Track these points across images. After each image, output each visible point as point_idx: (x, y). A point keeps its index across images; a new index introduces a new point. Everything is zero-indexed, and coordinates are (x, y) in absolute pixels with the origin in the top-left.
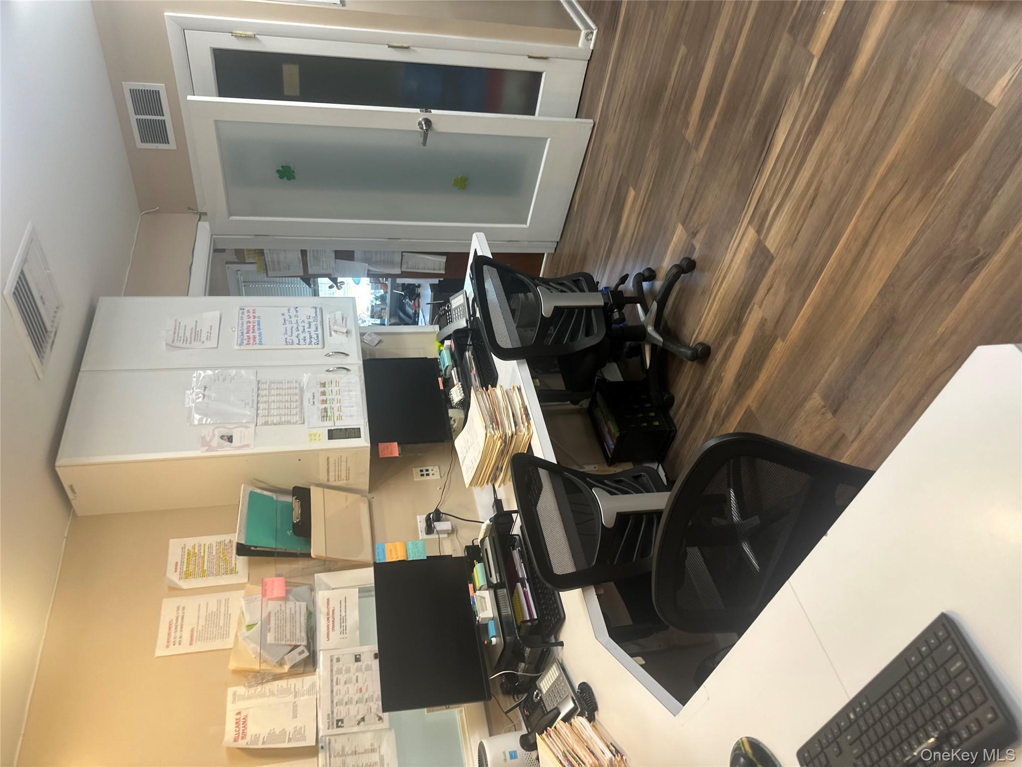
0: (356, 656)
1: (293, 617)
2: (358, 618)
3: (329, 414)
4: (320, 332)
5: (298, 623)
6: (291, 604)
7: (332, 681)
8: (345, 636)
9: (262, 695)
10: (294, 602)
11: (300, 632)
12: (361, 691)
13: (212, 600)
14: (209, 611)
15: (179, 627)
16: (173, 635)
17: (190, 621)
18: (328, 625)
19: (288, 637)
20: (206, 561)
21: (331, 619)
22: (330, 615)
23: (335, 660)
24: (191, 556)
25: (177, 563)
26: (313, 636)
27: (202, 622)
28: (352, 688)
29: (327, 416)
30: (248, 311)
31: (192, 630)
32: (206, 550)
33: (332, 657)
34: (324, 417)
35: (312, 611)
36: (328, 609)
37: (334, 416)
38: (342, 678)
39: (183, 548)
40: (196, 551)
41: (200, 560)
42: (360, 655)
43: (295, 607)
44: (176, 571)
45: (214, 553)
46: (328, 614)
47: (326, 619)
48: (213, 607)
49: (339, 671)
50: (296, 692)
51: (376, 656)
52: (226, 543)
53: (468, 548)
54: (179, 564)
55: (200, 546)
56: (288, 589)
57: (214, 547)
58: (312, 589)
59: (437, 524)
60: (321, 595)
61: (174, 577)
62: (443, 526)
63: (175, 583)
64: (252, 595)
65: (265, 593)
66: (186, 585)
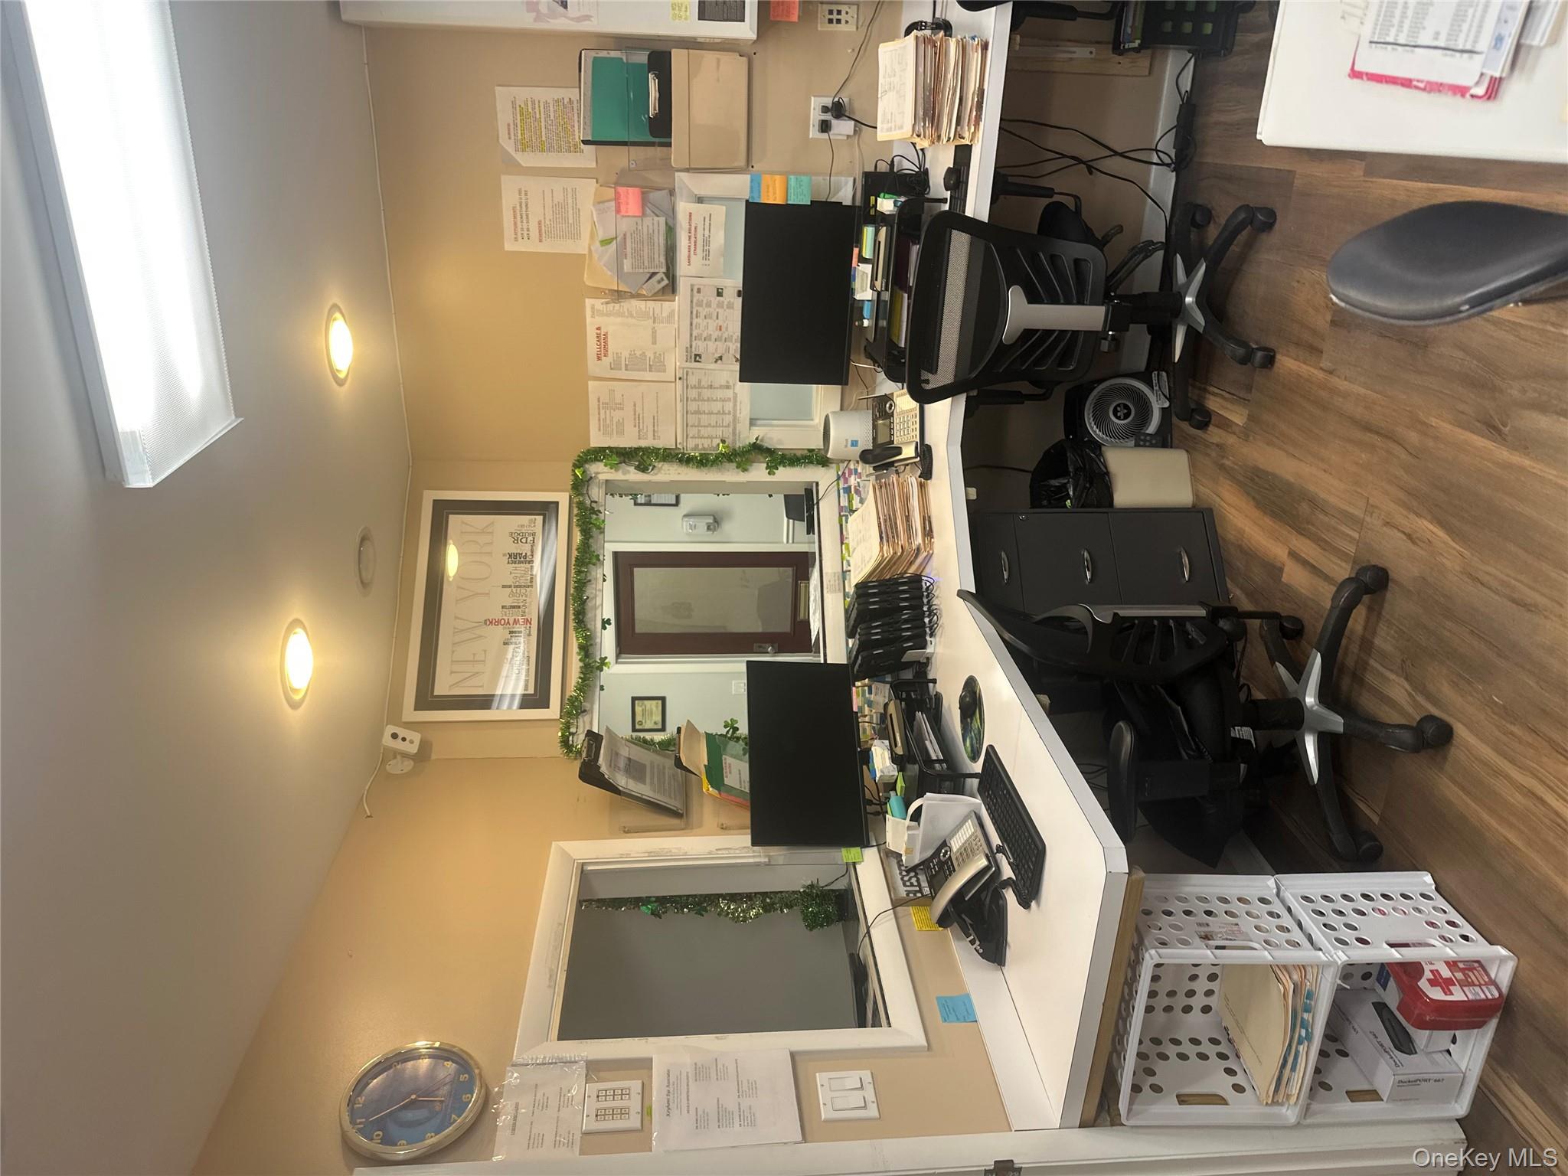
0: (718, 289)
1: (650, 237)
2: (723, 242)
5: (656, 244)
6: (648, 221)
7: (692, 313)
8: (707, 262)
9: (620, 314)
10: (651, 218)
11: (659, 257)
12: (720, 330)
13: (558, 185)
14: (556, 202)
15: (524, 216)
16: (519, 224)
17: (536, 212)
18: (689, 246)
19: (646, 263)
20: (543, 127)
21: (693, 239)
22: (692, 232)
23: (695, 290)
24: (525, 114)
25: (509, 125)
26: (673, 259)
27: (549, 215)
28: (712, 325)
31: (540, 223)
32: (542, 108)
33: (692, 286)
35: (672, 226)
36: (690, 225)
38: (703, 311)
39: (514, 103)
40: (530, 110)
41: (536, 124)
42: (722, 289)
43: (653, 224)
44: (510, 138)
45: (552, 117)
46: (690, 229)
47: (688, 238)
48: (559, 197)
49: (700, 304)
50: (655, 318)
51: (739, 294)
52: (566, 103)
53: (867, 175)
54: (512, 126)
55: (533, 102)
56: (644, 201)
57: (551, 106)
58: (672, 192)
59: (834, 122)
60: (683, 207)
61: (509, 146)
62: (843, 128)
63: (512, 156)
64: (603, 202)
65: (619, 207)
66: (526, 160)
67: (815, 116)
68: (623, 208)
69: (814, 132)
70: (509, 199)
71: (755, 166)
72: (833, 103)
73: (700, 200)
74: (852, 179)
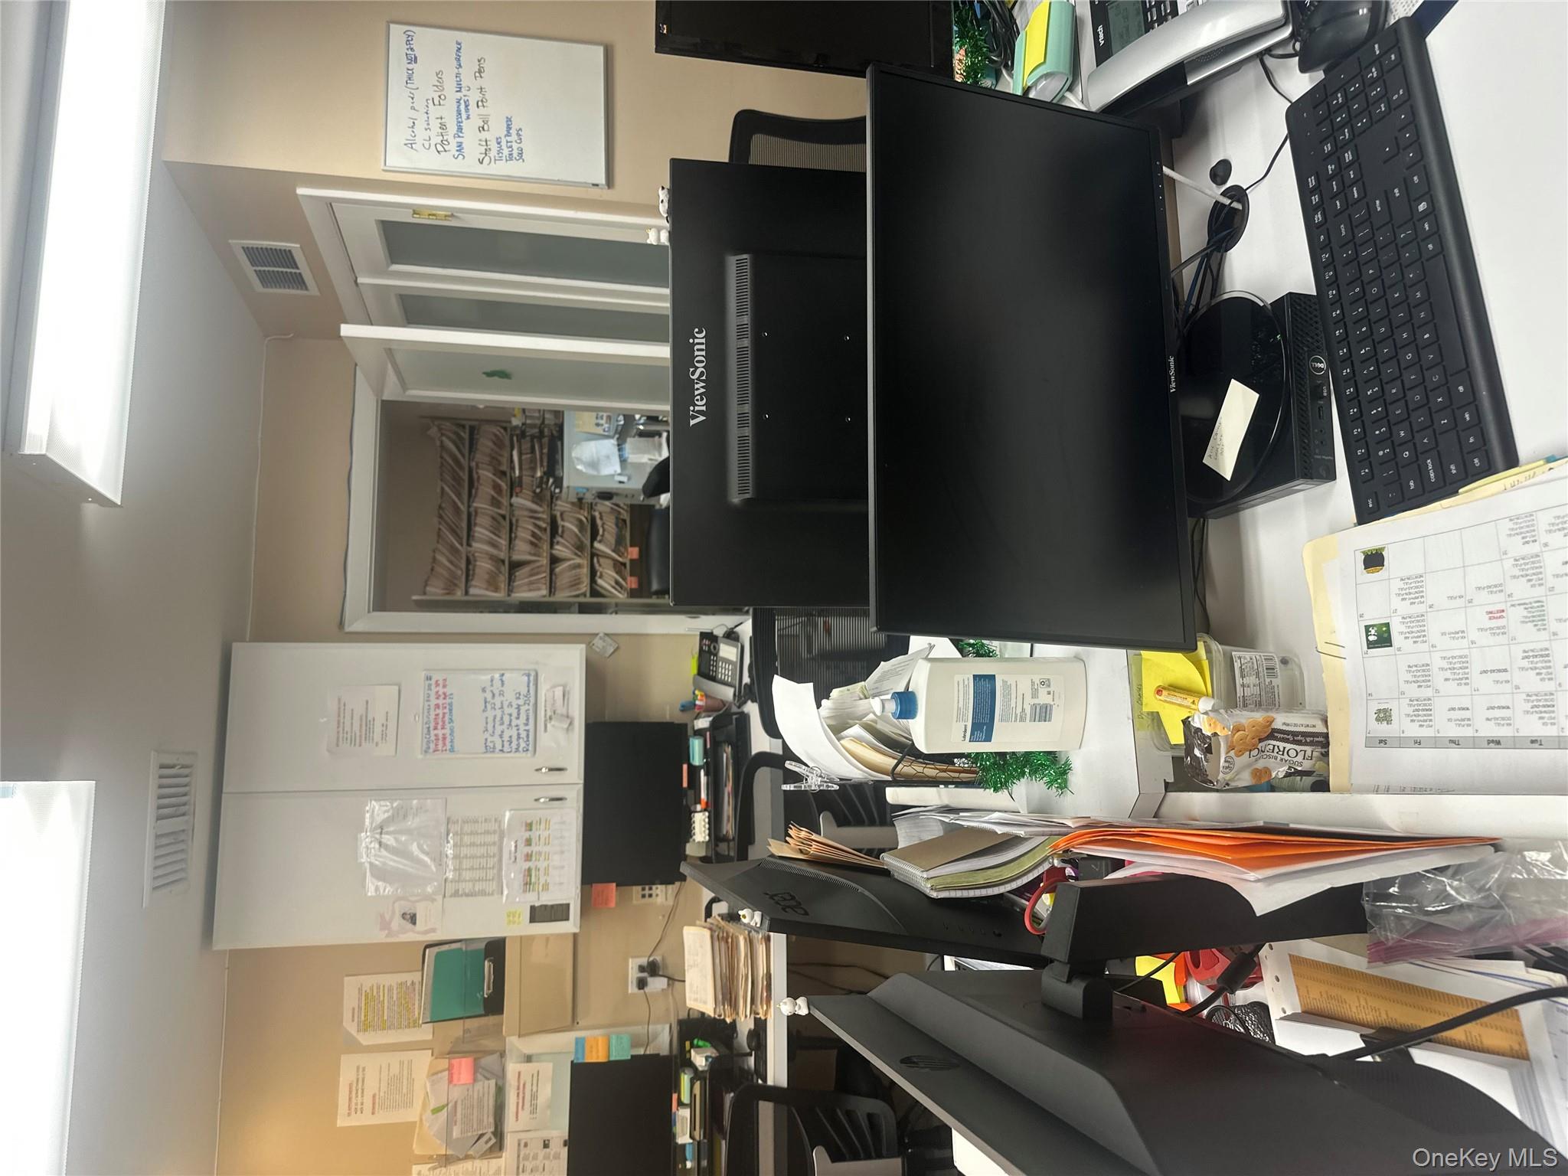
0: (544, 1141)
1: (480, 1101)
3: (533, 880)
4: (531, 727)
5: (486, 1107)
6: (479, 1086)
7: (518, 1167)
8: (534, 1116)
10: (482, 1082)
11: (488, 1118)
13: (394, 1059)
14: (391, 1074)
15: (360, 1091)
16: (354, 1099)
17: (371, 1085)
18: (518, 1103)
19: (475, 1127)
20: (386, 1007)
21: (521, 1096)
22: (520, 1089)
23: (522, 1145)
24: (369, 998)
25: (354, 1009)
27: (384, 1087)
29: (530, 884)
30: (437, 685)
31: (374, 1095)
32: (386, 992)
33: (519, 1141)
34: (527, 884)
35: (502, 1087)
36: (519, 1083)
37: (539, 884)
38: (530, 1165)
39: (360, 990)
40: (375, 993)
41: (380, 1005)
42: (548, 1141)
43: (484, 1087)
44: (353, 1021)
45: (395, 998)
46: (518, 1087)
48: (395, 1070)
49: (526, 1158)
51: (565, 1143)
52: (408, 985)
53: (681, 1023)
54: (356, 1011)
55: (378, 988)
56: (476, 1068)
57: (395, 989)
58: (503, 1054)
59: (650, 980)
60: (512, 1068)
61: (351, 1027)
62: (657, 984)
63: (353, 1037)
64: (436, 1073)
65: (452, 1077)
66: (366, 1039)
67: (633, 974)
68: (455, 1077)
69: (632, 988)
70: (347, 1075)
71: (580, 1023)
72: (648, 962)
73: (529, 1059)
74: (667, 1027)
